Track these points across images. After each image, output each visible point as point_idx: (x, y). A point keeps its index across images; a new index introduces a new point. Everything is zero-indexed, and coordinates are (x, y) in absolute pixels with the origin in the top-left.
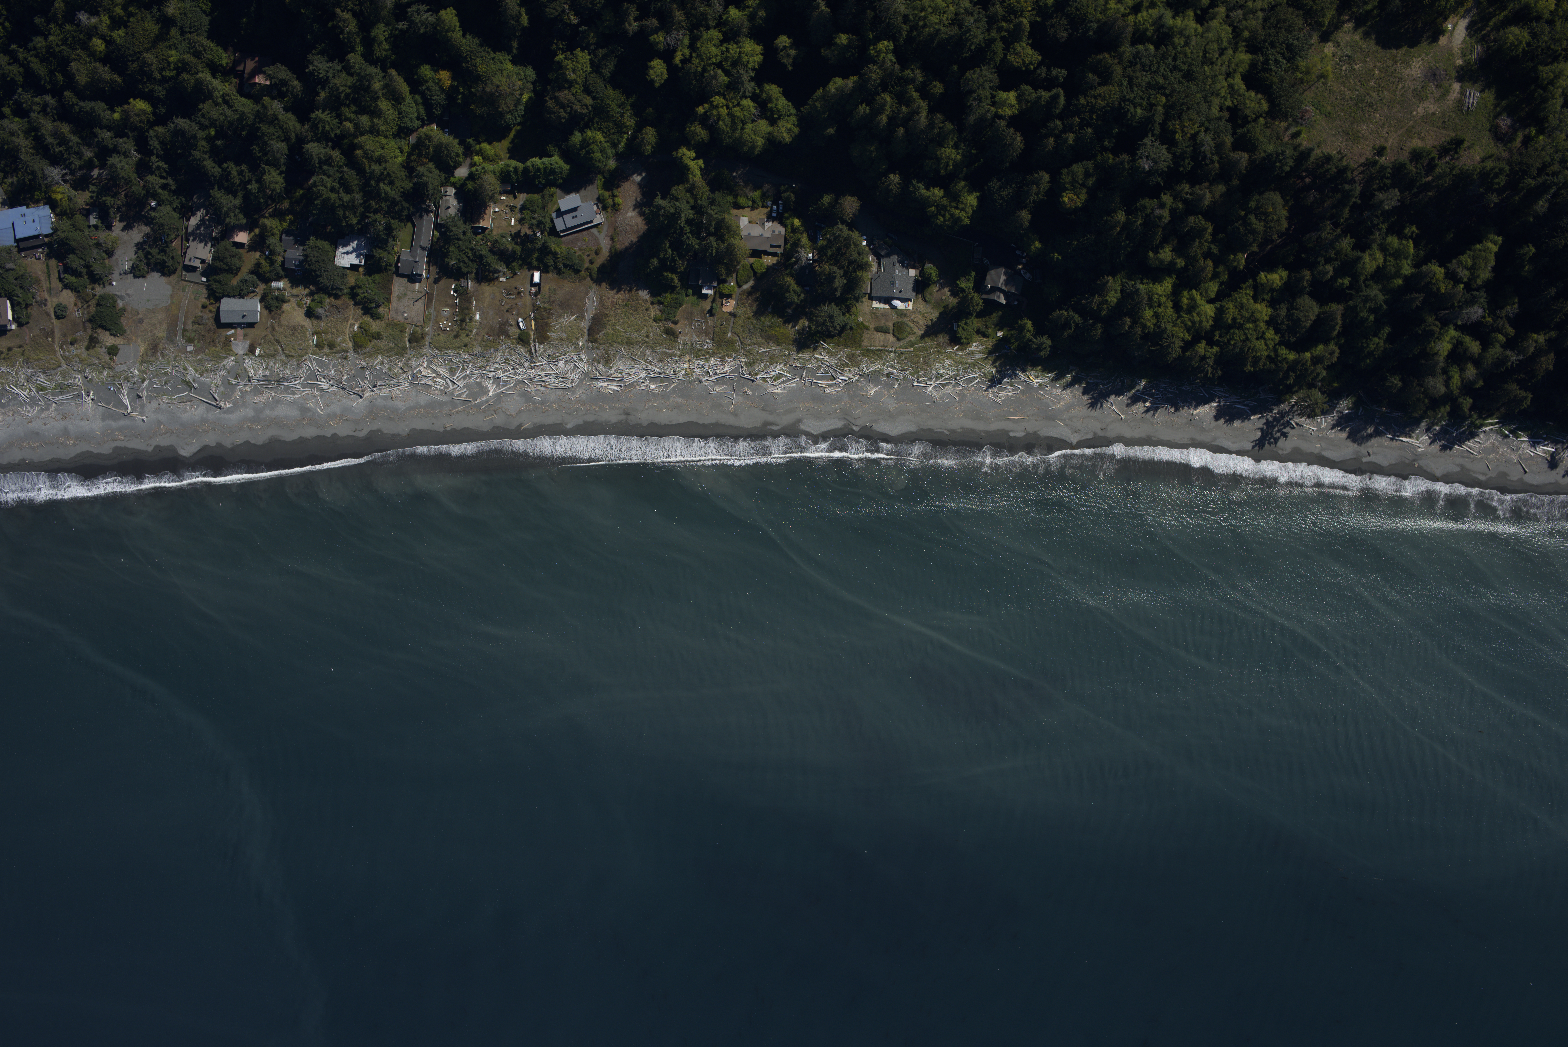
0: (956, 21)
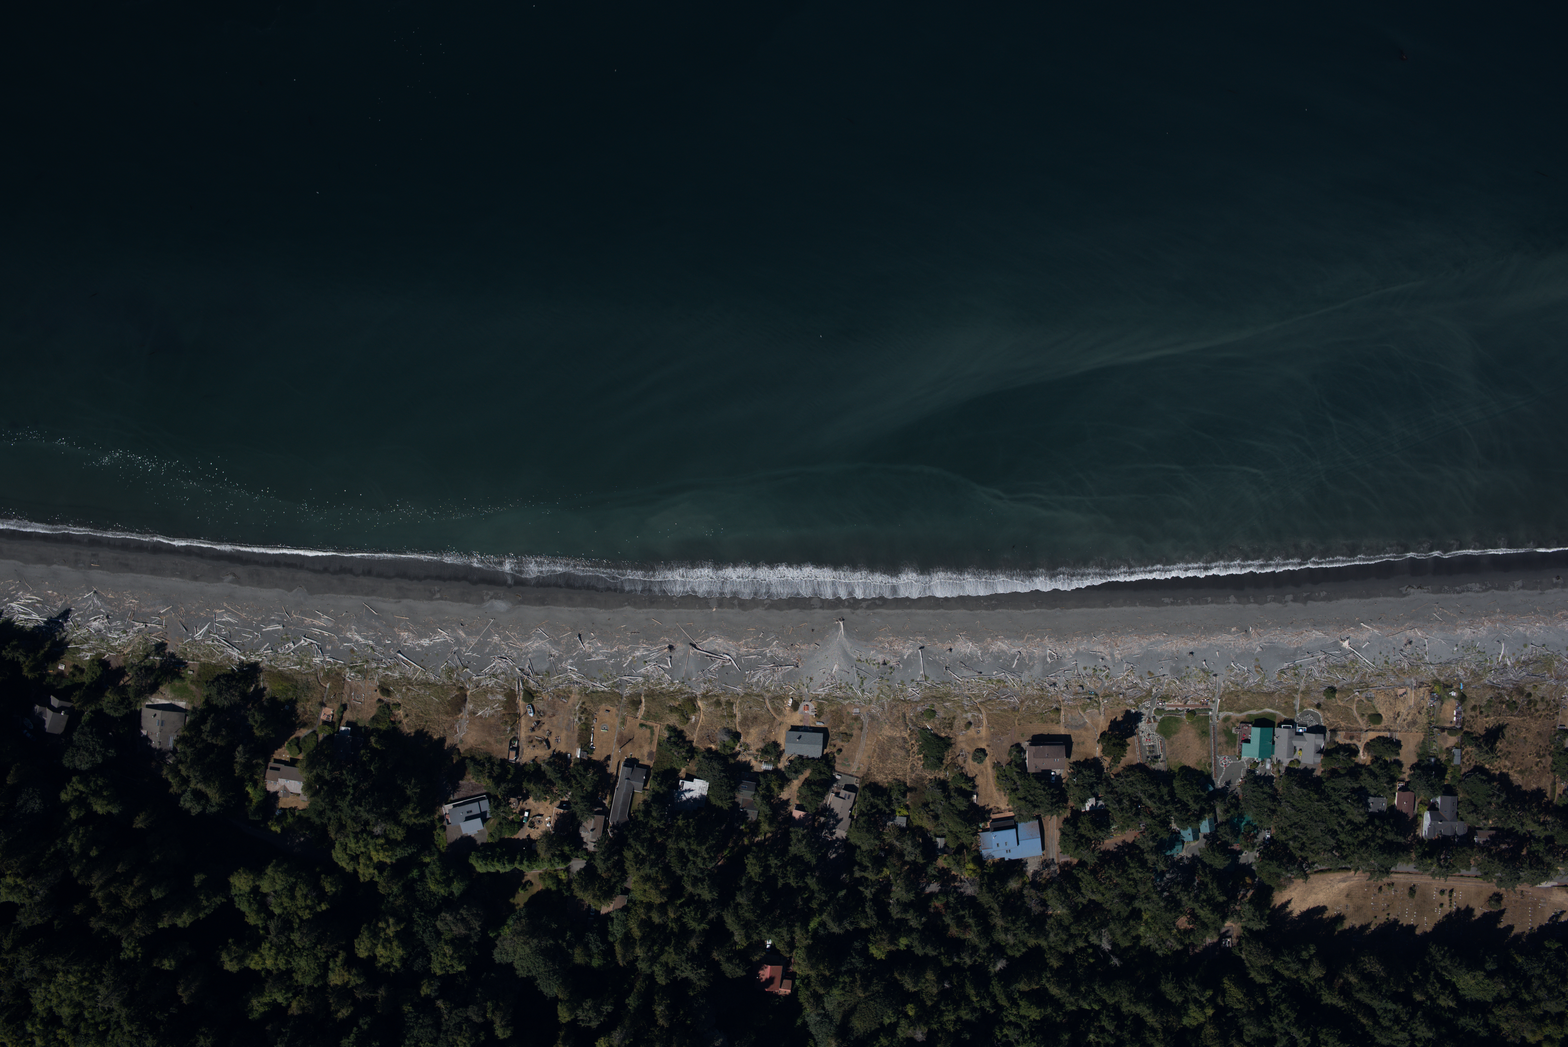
0: (48, 974)
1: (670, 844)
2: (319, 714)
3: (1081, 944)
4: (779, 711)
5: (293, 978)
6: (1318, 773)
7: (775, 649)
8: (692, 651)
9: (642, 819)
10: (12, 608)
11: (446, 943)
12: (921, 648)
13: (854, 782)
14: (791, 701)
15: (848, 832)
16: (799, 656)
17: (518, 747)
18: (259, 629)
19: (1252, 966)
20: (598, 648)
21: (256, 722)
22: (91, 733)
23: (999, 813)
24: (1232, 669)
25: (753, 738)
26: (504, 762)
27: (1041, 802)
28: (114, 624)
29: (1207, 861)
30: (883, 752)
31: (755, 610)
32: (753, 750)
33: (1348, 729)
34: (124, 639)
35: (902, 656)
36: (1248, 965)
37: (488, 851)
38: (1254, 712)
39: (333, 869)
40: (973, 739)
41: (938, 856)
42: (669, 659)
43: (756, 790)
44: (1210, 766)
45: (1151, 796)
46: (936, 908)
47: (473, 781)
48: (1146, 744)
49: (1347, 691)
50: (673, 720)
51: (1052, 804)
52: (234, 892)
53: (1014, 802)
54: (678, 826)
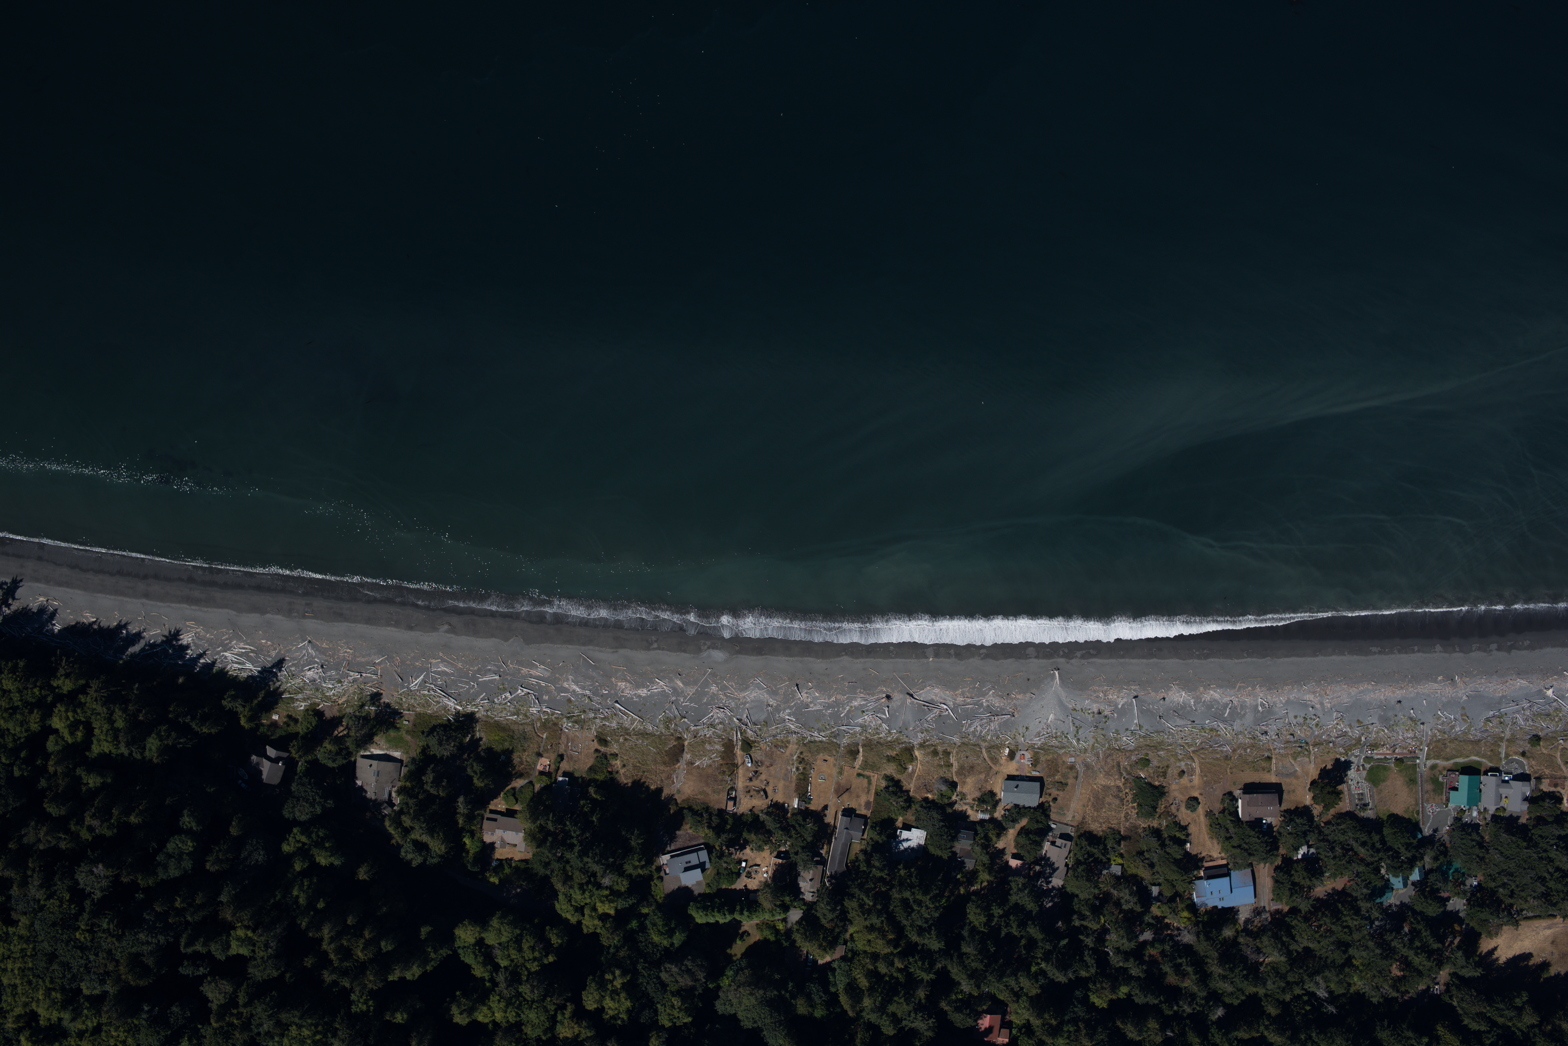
0: (283, 1028)
1: (895, 894)
2: (535, 764)
3: (1298, 991)
4: (995, 760)
5: (522, 1030)
6: (1523, 820)
7: (992, 699)
8: (909, 700)
9: (865, 869)
10: (226, 657)
11: (673, 994)
12: (1135, 697)
13: (1069, 830)
14: (1007, 751)
15: (1065, 880)
16: (1015, 705)
17: (736, 797)
18: (474, 679)
19: (1465, 1013)
20: (816, 698)
21: (475, 773)
22: (310, 784)
23: (1211, 861)
24: (1439, 718)
25: (969, 788)
26: (722, 812)
27: (1256, 850)
28: (329, 674)
29: (1418, 908)
30: (1098, 802)
31: (971, 660)
32: (969, 799)
33: (1552, 777)
34: (339, 689)
35: (1116, 705)
36: (1460, 1012)
37: (707, 901)
38: (1460, 760)
39: (558, 921)
40: (1186, 788)
41: (1151, 904)
42: (886, 709)
43: (974, 839)
44: (1418, 814)
45: (1364, 844)
46: (1150, 956)
47: (690, 831)
48: (1355, 792)
49: (1552, 739)
50: (891, 769)
51: (1268, 852)
52: (458, 944)
53: (1227, 851)
54: (900, 876)
